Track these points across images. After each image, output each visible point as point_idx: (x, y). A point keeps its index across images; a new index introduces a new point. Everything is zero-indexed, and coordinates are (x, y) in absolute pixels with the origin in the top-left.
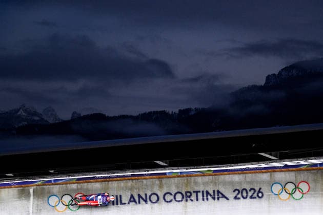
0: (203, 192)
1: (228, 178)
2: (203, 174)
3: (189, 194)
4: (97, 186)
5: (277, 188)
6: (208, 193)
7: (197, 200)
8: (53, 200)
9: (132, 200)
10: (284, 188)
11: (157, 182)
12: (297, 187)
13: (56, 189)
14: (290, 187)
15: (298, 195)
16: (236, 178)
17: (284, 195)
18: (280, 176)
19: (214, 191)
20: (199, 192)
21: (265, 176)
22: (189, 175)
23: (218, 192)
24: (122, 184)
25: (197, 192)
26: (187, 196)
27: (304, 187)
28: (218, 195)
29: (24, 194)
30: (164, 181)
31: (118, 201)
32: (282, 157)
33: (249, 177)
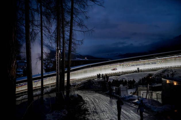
0: (147, 63)
1: (150, 61)
2: (146, 61)
4: (131, 64)
5: (158, 62)
7: (146, 65)
8: (125, 66)
9: (136, 65)
10: (159, 62)
11: (139, 62)
12: (161, 62)
13: (125, 64)
14: (160, 62)
15: (162, 63)
16: (152, 61)
17: (159, 63)
18: (158, 60)
21: (156, 61)
22: (144, 61)
24: (135, 63)
26: (144, 64)
27: (163, 62)
28: (149, 64)
29: (120, 65)
30: (141, 62)
31: (134, 65)
32: (159, 58)
33: (154, 61)
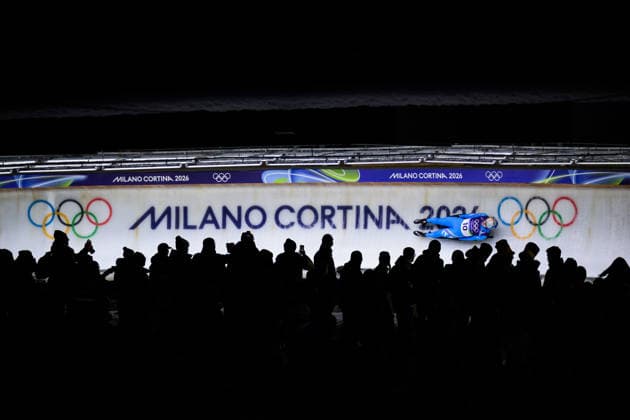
0: (358, 208)
3: (328, 212)
6: (367, 211)
7: (345, 226)
9: (209, 218)
19: (381, 208)
20: (350, 208)
23: (390, 210)
25: (345, 209)
26: (324, 216)
27: (565, 210)
28: (389, 217)
31: (179, 221)
